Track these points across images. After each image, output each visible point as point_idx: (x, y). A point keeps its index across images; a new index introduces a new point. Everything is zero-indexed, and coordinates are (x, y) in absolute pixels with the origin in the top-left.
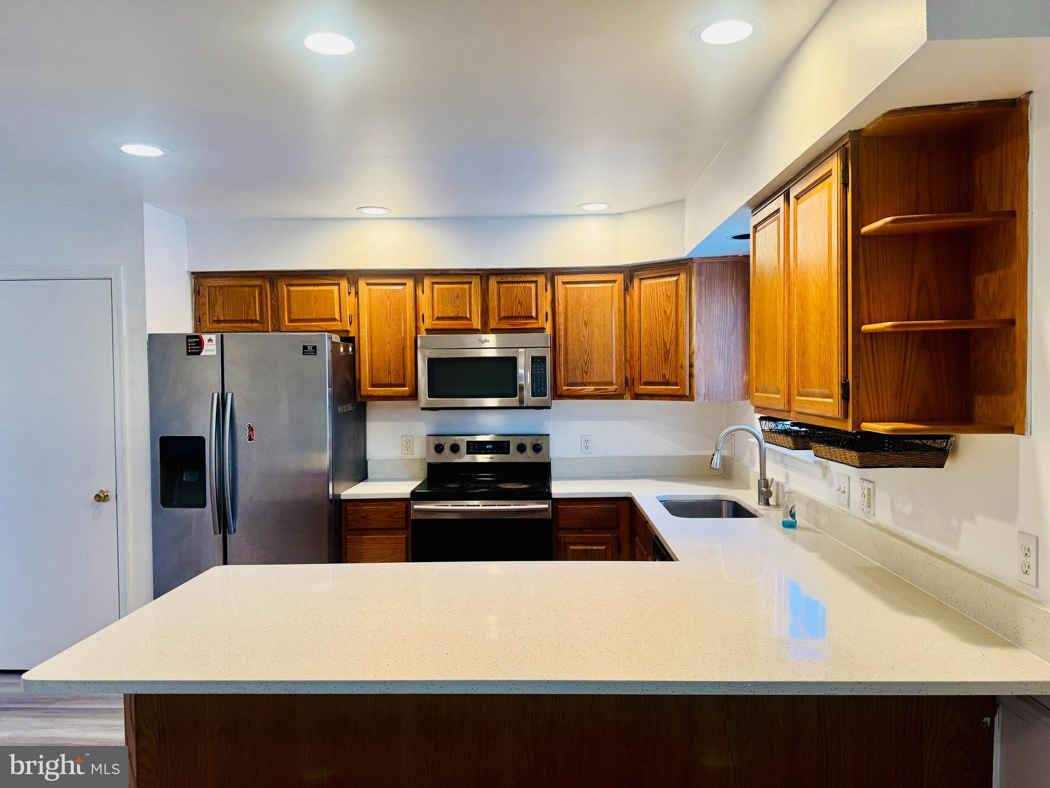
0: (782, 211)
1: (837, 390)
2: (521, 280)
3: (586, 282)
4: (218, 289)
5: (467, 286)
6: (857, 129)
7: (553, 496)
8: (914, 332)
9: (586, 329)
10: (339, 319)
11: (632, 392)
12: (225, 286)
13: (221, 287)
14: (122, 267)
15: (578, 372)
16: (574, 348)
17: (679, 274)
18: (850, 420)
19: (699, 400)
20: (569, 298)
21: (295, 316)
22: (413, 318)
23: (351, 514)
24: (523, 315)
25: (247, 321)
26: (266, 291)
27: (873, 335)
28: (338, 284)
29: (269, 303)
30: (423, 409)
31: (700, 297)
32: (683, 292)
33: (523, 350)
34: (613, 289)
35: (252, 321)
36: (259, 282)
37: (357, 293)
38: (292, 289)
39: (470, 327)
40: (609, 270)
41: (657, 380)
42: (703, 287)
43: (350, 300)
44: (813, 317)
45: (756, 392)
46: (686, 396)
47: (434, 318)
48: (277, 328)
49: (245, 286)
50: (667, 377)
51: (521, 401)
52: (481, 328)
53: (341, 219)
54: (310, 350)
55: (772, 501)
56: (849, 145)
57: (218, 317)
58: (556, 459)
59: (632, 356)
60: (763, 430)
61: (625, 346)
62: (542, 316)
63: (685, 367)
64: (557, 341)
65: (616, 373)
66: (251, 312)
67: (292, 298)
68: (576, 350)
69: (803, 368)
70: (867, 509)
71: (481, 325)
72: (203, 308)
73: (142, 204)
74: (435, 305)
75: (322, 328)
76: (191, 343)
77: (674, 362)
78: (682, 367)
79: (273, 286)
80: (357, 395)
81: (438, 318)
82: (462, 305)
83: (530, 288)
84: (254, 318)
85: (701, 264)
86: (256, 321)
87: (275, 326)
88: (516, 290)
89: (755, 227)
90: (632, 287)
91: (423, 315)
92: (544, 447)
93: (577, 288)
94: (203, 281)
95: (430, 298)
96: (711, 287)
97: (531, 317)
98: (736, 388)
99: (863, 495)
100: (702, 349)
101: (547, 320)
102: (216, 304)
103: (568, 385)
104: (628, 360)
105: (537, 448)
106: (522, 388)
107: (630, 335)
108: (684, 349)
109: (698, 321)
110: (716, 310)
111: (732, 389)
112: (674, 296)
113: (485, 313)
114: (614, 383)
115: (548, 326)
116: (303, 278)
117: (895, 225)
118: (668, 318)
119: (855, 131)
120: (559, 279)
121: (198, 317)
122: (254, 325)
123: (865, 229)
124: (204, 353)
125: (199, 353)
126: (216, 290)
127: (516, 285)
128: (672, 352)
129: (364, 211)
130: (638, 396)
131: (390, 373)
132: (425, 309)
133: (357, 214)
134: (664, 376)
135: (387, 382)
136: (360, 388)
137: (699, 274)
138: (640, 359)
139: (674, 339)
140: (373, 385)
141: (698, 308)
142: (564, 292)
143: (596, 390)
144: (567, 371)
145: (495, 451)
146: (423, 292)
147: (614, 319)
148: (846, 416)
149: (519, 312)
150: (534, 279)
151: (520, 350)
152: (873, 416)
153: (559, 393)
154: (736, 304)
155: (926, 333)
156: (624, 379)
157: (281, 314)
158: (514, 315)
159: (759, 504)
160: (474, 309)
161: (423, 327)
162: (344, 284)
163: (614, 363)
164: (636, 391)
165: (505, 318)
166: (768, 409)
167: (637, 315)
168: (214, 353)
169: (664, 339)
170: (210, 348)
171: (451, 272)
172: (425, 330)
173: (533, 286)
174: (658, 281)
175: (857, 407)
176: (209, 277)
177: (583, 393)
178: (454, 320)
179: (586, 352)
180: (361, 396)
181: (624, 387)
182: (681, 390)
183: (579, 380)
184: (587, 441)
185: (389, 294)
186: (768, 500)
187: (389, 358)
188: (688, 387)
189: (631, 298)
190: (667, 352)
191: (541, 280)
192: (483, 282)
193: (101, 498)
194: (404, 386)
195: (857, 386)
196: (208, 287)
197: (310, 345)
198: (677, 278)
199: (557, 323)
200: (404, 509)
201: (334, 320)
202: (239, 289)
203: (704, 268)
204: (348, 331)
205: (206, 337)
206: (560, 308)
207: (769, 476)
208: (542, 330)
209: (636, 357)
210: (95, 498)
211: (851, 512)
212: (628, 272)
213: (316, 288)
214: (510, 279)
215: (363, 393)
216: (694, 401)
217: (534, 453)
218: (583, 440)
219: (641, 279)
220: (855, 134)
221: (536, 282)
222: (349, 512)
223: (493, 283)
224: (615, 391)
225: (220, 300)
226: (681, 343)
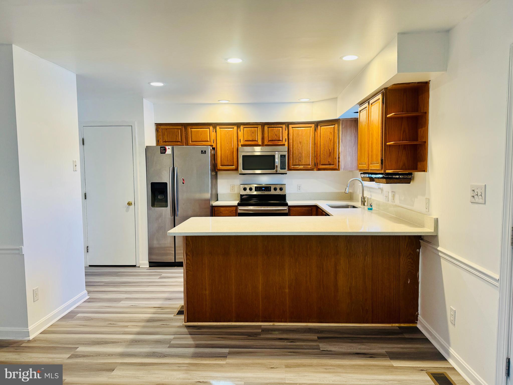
0: (367, 107)
1: (380, 161)
2: (276, 126)
3: (300, 127)
4: (165, 129)
5: (256, 129)
6: (386, 87)
7: (289, 205)
8: (401, 145)
9: (300, 145)
10: (209, 141)
11: (317, 168)
12: (168, 129)
13: (166, 129)
14: (136, 122)
15: (297, 161)
16: (296, 152)
17: (335, 125)
18: (383, 170)
19: (342, 170)
20: (294, 133)
21: (193, 140)
22: (236, 141)
23: (216, 211)
24: (277, 139)
25: (176, 142)
26: (183, 131)
27: (390, 146)
28: (209, 128)
29: (184, 135)
30: (240, 174)
31: (343, 133)
32: (336, 131)
33: (277, 152)
34: (310, 130)
35: (178, 142)
36: (180, 127)
37: (216, 131)
38: (192, 130)
39: (257, 144)
40: (309, 123)
41: (326, 163)
42: (344, 129)
43: (213, 134)
44: (375, 141)
45: (359, 165)
46: (337, 169)
47: (244, 141)
48: (187, 144)
49: (175, 129)
50: (330, 162)
51: (277, 171)
52: (261, 144)
53: (211, 104)
54: (203, 152)
55: (366, 204)
56: (384, 92)
57: (165, 140)
58: (288, 193)
59: (317, 155)
60: (361, 177)
61: (315, 151)
62: (284, 140)
63: (337, 158)
64: (290, 149)
65: (311, 161)
66: (178, 138)
67: (192, 133)
68: (297, 153)
69: (372, 156)
70: (393, 201)
71: (262, 143)
72: (160, 137)
73: (143, 99)
74: (245, 136)
75: (204, 144)
76: (162, 149)
77: (333, 157)
78: (335, 158)
79: (186, 129)
80: (216, 169)
81: (246, 141)
82: (255, 136)
83: (280, 129)
84: (178, 141)
85: (343, 121)
86: (179, 142)
87: (186, 143)
88: (274, 130)
89: (360, 111)
90: (317, 129)
91: (240, 140)
92: (283, 188)
93: (297, 129)
94: (159, 126)
95: (243, 133)
96: (346, 129)
97: (280, 140)
98: (355, 166)
99: (392, 197)
100: (343, 152)
101: (286, 141)
102: (164, 135)
103: (293, 165)
104: (316, 156)
105: (281, 189)
106: (277, 166)
107: (316, 147)
108: (336, 152)
109: (342, 141)
110: (348, 138)
111: (353, 166)
112: (333, 132)
113: (263, 139)
114: (310, 164)
115: (286, 144)
116: (197, 126)
117: (395, 115)
118: (331, 141)
119: (386, 88)
120: (291, 126)
121: (157, 140)
122: (179, 143)
123: (388, 116)
124: (166, 153)
125: (165, 153)
126: (164, 130)
127: (275, 128)
128: (332, 153)
129: (220, 101)
130: (319, 170)
131: (228, 161)
132: (241, 137)
133: (218, 102)
134: (329, 162)
135: (227, 164)
136: (217, 166)
137: (342, 125)
138: (320, 155)
139: (333, 148)
140: (222, 166)
141: (342, 137)
142: (292, 131)
143: (304, 167)
144: (293, 160)
145: (265, 190)
146: (240, 131)
147: (311, 141)
148: (382, 169)
149: (276, 138)
150: (281, 126)
151: (276, 152)
152: (389, 169)
153: (290, 168)
154: (355, 135)
155: (405, 145)
156: (314, 163)
157: (188, 139)
158: (274, 139)
159: (361, 205)
160: (259, 137)
161: (240, 144)
162: (211, 128)
163: (311, 157)
164: (319, 168)
165: (270, 141)
166: (363, 170)
167: (319, 140)
168: (170, 153)
169: (329, 148)
170: (169, 151)
171: (251, 124)
172: (241, 145)
173: (281, 129)
174: (327, 127)
175: (385, 166)
176: (162, 125)
177: (299, 168)
178: (251, 141)
179: (300, 153)
180: (217, 169)
181: (314, 166)
182: (335, 167)
183: (297, 164)
184: (299, 187)
185: (228, 132)
186: (364, 203)
187: (228, 155)
188: (337, 166)
189: (317, 133)
190: (330, 153)
191: (284, 126)
192: (262, 127)
193: (129, 204)
194: (233, 166)
195: (385, 160)
196: (162, 129)
197: (204, 150)
198: (334, 126)
199: (290, 142)
200: (235, 210)
201: (208, 141)
202: (173, 130)
203: (344, 122)
204: (213, 146)
205: (167, 147)
206: (291, 137)
207: (365, 196)
208: (284, 145)
209: (319, 155)
210: (128, 204)
211: (389, 203)
212: (316, 123)
213: (201, 129)
214: (272, 126)
215: (218, 168)
216: (340, 170)
217: (280, 191)
218: (298, 186)
219: (321, 126)
220: (386, 89)
221: (282, 127)
222: (215, 210)
223: (266, 128)
224: (311, 168)
225: (166, 134)
226: (335, 149)
